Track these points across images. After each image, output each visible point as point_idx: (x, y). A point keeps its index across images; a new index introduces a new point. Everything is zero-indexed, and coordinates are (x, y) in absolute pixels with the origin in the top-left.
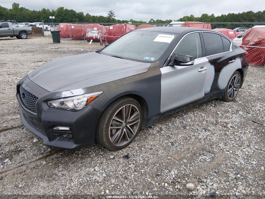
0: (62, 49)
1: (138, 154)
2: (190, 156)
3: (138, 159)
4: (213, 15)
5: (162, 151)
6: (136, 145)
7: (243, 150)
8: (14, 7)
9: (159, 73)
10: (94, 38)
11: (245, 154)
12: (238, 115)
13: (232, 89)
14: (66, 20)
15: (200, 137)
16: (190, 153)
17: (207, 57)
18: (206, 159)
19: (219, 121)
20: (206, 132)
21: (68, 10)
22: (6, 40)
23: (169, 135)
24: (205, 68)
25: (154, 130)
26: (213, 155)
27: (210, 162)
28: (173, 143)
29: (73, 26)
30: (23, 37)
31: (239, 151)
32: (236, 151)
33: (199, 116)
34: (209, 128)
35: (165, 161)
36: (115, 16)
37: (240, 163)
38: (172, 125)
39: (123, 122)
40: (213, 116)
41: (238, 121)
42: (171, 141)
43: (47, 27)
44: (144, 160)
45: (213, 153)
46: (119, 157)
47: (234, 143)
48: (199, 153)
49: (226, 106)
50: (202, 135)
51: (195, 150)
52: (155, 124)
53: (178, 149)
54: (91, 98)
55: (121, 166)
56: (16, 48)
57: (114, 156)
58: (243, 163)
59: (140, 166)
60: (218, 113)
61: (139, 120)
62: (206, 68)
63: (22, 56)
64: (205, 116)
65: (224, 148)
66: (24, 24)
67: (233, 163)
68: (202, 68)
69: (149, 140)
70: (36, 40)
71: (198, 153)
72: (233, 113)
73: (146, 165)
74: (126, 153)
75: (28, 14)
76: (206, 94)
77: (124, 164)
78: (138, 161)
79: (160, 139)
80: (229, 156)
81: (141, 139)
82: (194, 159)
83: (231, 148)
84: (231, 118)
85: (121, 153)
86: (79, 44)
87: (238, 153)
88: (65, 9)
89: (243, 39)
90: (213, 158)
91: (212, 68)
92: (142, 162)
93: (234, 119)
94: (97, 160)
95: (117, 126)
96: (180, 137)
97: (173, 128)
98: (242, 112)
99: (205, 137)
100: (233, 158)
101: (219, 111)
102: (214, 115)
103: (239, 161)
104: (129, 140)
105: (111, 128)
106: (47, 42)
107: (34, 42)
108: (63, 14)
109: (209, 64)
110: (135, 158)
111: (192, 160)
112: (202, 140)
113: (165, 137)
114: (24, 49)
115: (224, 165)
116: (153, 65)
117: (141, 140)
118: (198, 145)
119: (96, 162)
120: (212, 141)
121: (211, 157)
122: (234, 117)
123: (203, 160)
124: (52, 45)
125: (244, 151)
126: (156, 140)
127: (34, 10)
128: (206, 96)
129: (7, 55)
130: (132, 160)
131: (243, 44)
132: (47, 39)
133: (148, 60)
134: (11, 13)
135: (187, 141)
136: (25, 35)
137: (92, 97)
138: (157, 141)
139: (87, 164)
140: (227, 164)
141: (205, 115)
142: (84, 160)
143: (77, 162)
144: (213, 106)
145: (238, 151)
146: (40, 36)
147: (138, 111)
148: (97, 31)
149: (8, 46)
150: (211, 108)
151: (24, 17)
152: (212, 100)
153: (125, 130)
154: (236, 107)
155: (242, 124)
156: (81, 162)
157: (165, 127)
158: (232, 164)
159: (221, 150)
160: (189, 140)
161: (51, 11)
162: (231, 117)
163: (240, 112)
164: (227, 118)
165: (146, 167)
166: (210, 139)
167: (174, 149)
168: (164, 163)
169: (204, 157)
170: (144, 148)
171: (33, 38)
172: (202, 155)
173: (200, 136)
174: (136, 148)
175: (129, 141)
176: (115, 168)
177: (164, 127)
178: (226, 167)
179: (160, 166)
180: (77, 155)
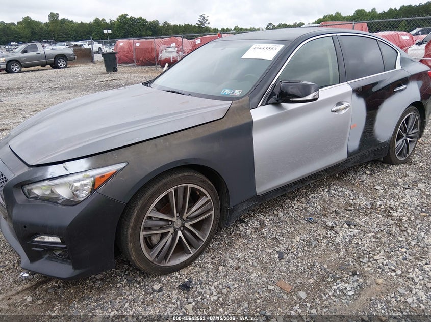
0: (117, 82)
1: (210, 280)
2: (313, 283)
3: (208, 292)
4: (374, 10)
5: (259, 273)
6: (210, 259)
7: (424, 267)
8: (52, 19)
9: (247, 121)
10: (172, 61)
11: (428, 278)
12: (415, 190)
13: (403, 142)
14: (132, 34)
15: (337, 240)
16: (315, 277)
17: (348, 82)
18: (346, 289)
19: (379, 203)
20: (351, 228)
21: (135, 18)
22: (34, 71)
23: (277, 237)
24: (346, 105)
25: (248, 225)
26: (361, 280)
27: (353, 298)
28: (282, 253)
29: (137, 43)
30: (61, 65)
31: (416, 270)
32: (409, 271)
33: (340, 194)
34: (357, 221)
35: (262, 295)
36: (209, 23)
37: (417, 299)
38: (285, 214)
39: (175, 219)
40: (366, 194)
41: (416, 203)
42: (278, 250)
43: (100, 48)
44: (219, 293)
45: (362, 275)
46: (170, 288)
47: (405, 252)
48: (333, 276)
49: (393, 172)
50: (341, 235)
51: (325, 269)
52: (252, 214)
53: (292, 268)
54: (101, 177)
55: (171, 308)
56: (46, 84)
57: (163, 284)
58: (424, 298)
59: (210, 307)
60: (376, 187)
61: (213, 212)
62: (349, 104)
63: (52, 95)
64: (350, 195)
65: (385, 263)
66: (64, 45)
67: (402, 299)
68: (339, 104)
69: (236, 249)
70: (81, 69)
71: (331, 276)
72: (407, 186)
73: (222, 306)
74: (186, 278)
75: (73, 29)
76: (349, 154)
77: (178, 303)
78: (208, 296)
79: (257, 245)
80: (394, 283)
81: (221, 246)
82: (321, 291)
83: (399, 263)
84: (403, 198)
85: (177, 277)
86: (147, 72)
87: (413, 276)
88: (129, 17)
89: (426, 47)
90: (361, 287)
91: (360, 104)
92: (215, 298)
93: (407, 200)
94: (128, 293)
95: (161, 228)
96: (298, 239)
97: (286, 221)
98: (424, 185)
99: (347, 240)
100: (403, 286)
101: (379, 184)
102: (369, 191)
103: (416, 294)
104: (193, 252)
105: (145, 233)
106: (98, 71)
107: (77, 72)
108: (127, 25)
109: (354, 96)
110: (202, 289)
111: (316, 292)
112: (341, 247)
113: (268, 240)
114: (58, 83)
115: (383, 304)
116: (236, 104)
117: (220, 248)
118: (333, 256)
119: (124, 298)
120: (362, 248)
121: (356, 284)
122: (408, 196)
123: (340, 291)
124: (104, 75)
125: (427, 269)
126: (250, 249)
127: (82, 22)
128: (349, 158)
129: (28, 96)
130: (196, 293)
131: (426, 56)
132: (98, 67)
133: (229, 95)
134: (46, 28)
135: (310, 249)
136: (63, 61)
137: (104, 176)
138: (252, 251)
139: (106, 302)
140: (389, 302)
141: (350, 193)
142: (104, 293)
143: (89, 298)
144: (368, 175)
145: (413, 270)
146: (87, 63)
147: (208, 195)
148: (176, 49)
149: (35, 81)
150: (365, 178)
151: (67, 34)
152: (367, 163)
153: (180, 234)
154: (412, 175)
155: (424, 210)
156: (95, 297)
157: (271, 220)
158: (400, 301)
159: (379, 268)
160: (315, 246)
161: (108, 21)
162: (401, 194)
163: (421, 185)
164: (395, 197)
165: (221, 310)
166: (357, 243)
167: (283, 268)
168: (258, 301)
169: (342, 286)
170: (224, 266)
171: (76, 65)
172: (339, 281)
173: (338, 237)
174: (209, 265)
175: (192, 254)
176: (159, 312)
177: (269, 220)
178: (387, 308)
179: (251, 306)
180: (93, 282)
